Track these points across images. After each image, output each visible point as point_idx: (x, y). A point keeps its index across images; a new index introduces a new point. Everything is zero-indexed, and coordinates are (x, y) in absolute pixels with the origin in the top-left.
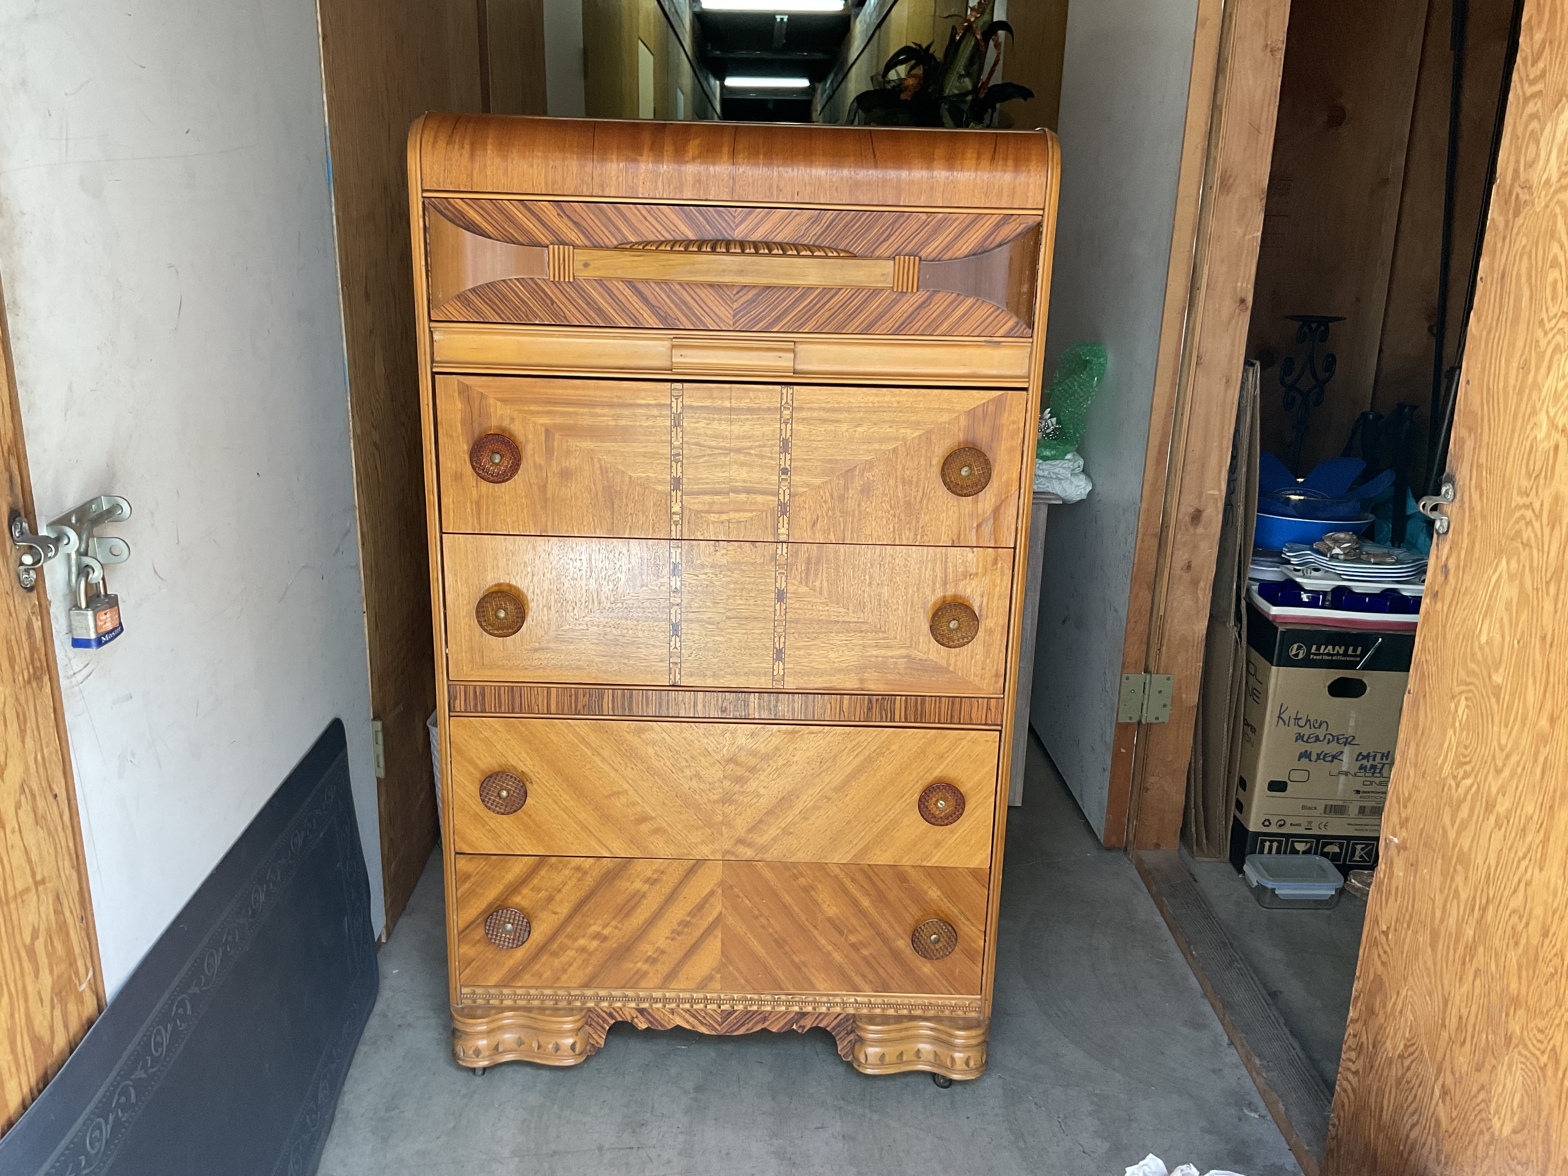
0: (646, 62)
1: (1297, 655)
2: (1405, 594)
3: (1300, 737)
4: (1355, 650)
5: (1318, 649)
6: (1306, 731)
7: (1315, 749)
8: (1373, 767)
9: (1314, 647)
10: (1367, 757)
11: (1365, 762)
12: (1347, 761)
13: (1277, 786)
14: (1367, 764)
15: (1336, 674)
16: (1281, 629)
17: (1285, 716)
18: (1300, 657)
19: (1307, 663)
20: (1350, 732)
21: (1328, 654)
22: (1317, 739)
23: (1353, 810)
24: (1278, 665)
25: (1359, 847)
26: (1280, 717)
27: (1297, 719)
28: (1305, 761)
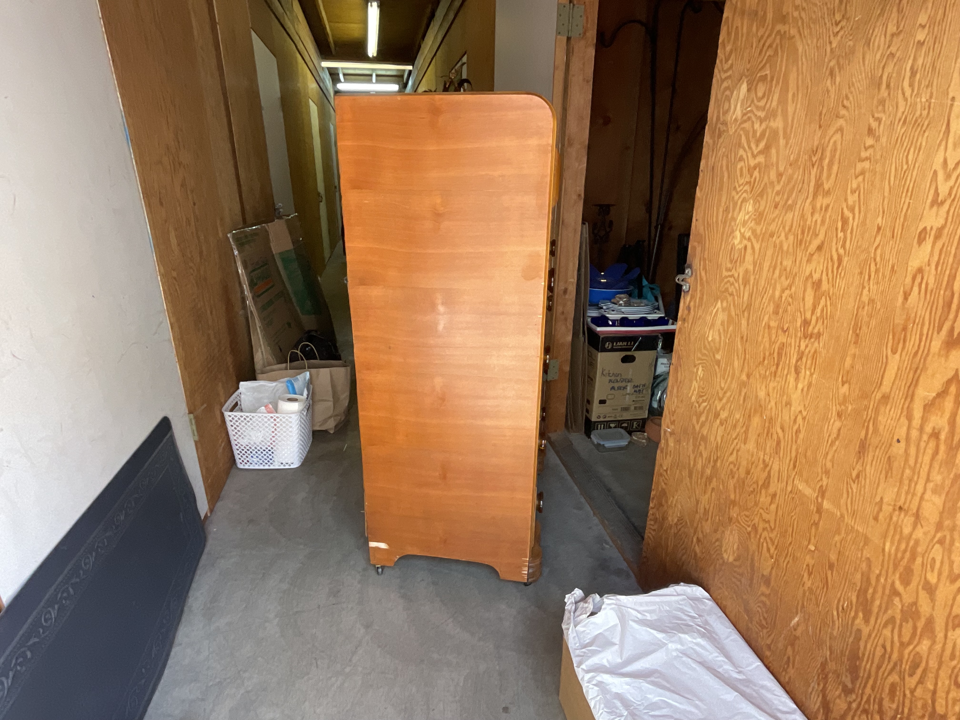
0: (314, 109)
1: (608, 347)
2: (649, 318)
3: (610, 381)
4: (631, 343)
5: (617, 344)
6: (613, 378)
7: (616, 385)
8: (640, 390)
9: (615, 343)
10: (637, 386)
11: (636, 389)
12: (629, 389)
13: (602, 402)
14: (637, 389)
15: (624, 354)
16: (601, 337)
17: (604, 373)
18: (610, 347)
19: (613, 350)
20: (630, 377)
21: (621, 346)
22: (617, 381)
23: (632, 408)
24: (601, 351)
25: (635, 423)
26: (602, 373)
27: (609, 374)
28: (613, 390)
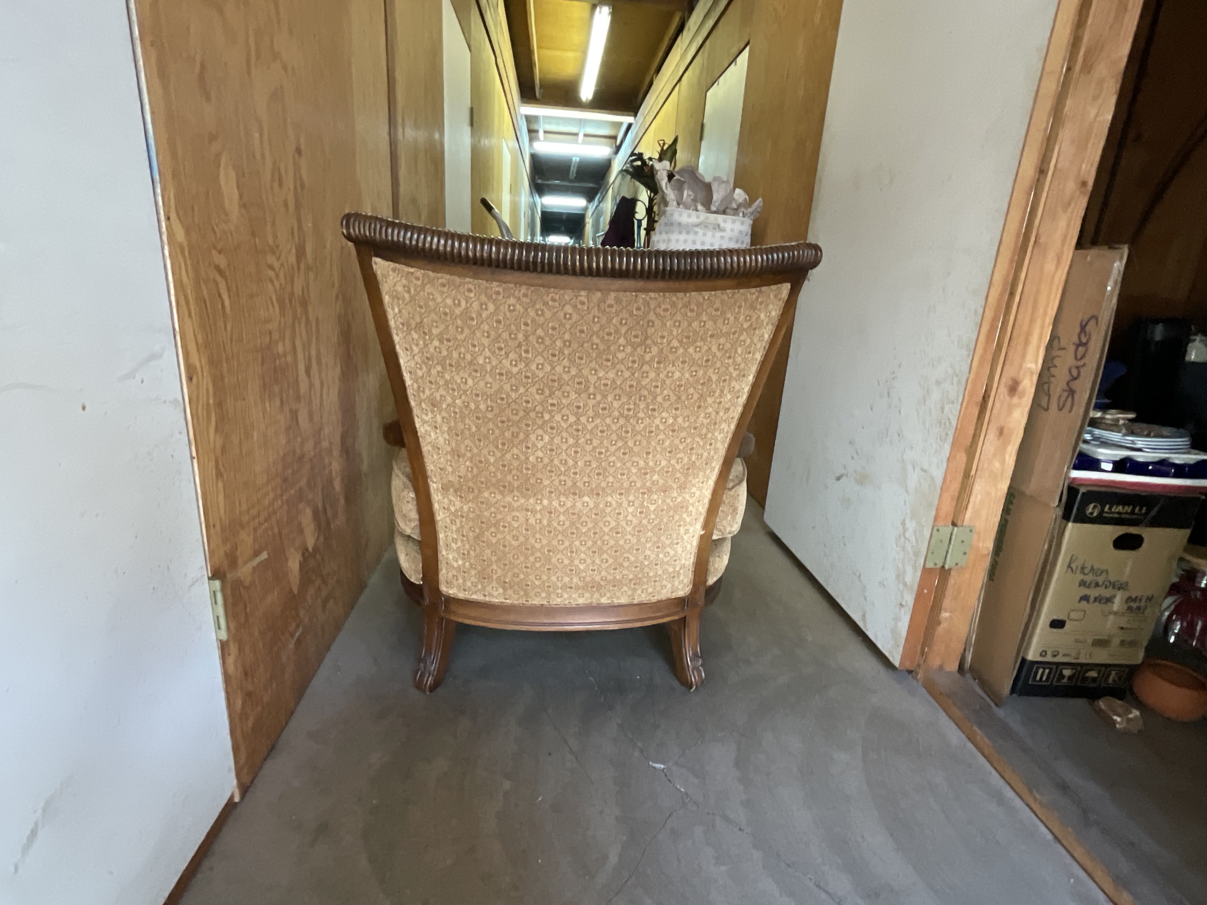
1: (1092, 513)
2: (1177, 461)
3: (1083, 583)
4: (1141, 510)
6: (1089, 578)
7: (1094, 593)
8: (1138, 608)
9: (1107, 506)
10: (1135, 600)
11: (1132, 604)
12: (1117, 604)
13: (1058, 624)
15: (1121, 530)
16: (1082, 490)
17: (1074, 566)
19: (1101, 520)
22: (1097, 585)
23: (1116, 641)
24: (1075, 522)
25: (1113, 673)
26: (1069, 566)
27: (1083, 568)
28: (1084, 603)
